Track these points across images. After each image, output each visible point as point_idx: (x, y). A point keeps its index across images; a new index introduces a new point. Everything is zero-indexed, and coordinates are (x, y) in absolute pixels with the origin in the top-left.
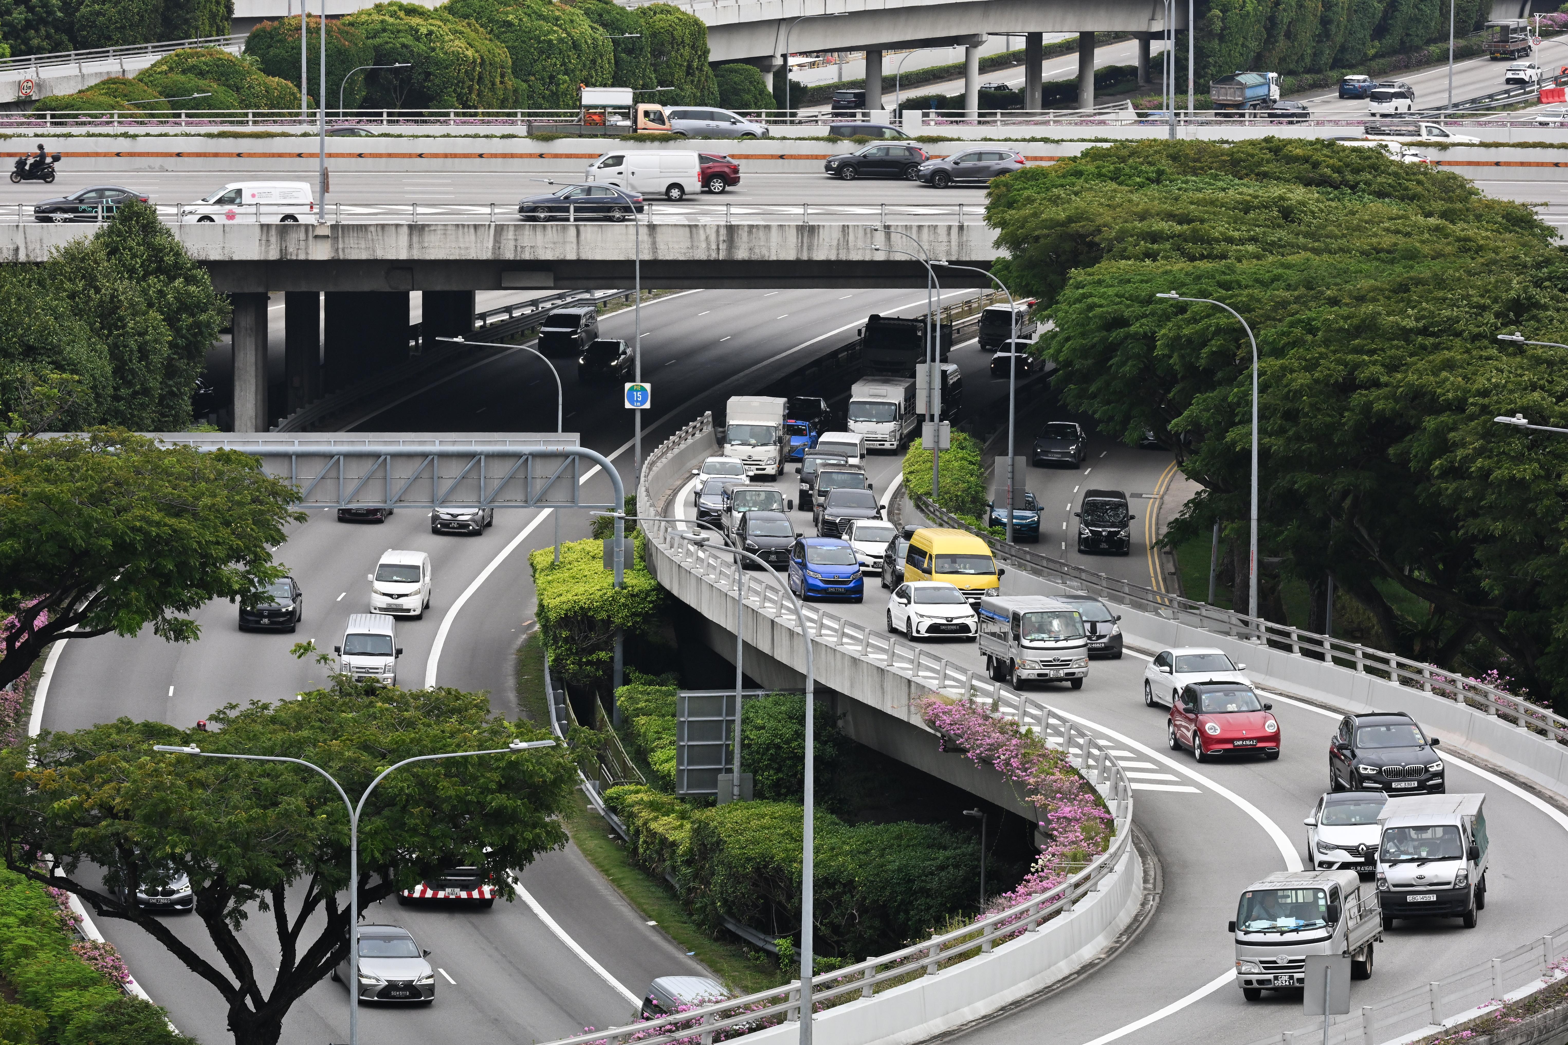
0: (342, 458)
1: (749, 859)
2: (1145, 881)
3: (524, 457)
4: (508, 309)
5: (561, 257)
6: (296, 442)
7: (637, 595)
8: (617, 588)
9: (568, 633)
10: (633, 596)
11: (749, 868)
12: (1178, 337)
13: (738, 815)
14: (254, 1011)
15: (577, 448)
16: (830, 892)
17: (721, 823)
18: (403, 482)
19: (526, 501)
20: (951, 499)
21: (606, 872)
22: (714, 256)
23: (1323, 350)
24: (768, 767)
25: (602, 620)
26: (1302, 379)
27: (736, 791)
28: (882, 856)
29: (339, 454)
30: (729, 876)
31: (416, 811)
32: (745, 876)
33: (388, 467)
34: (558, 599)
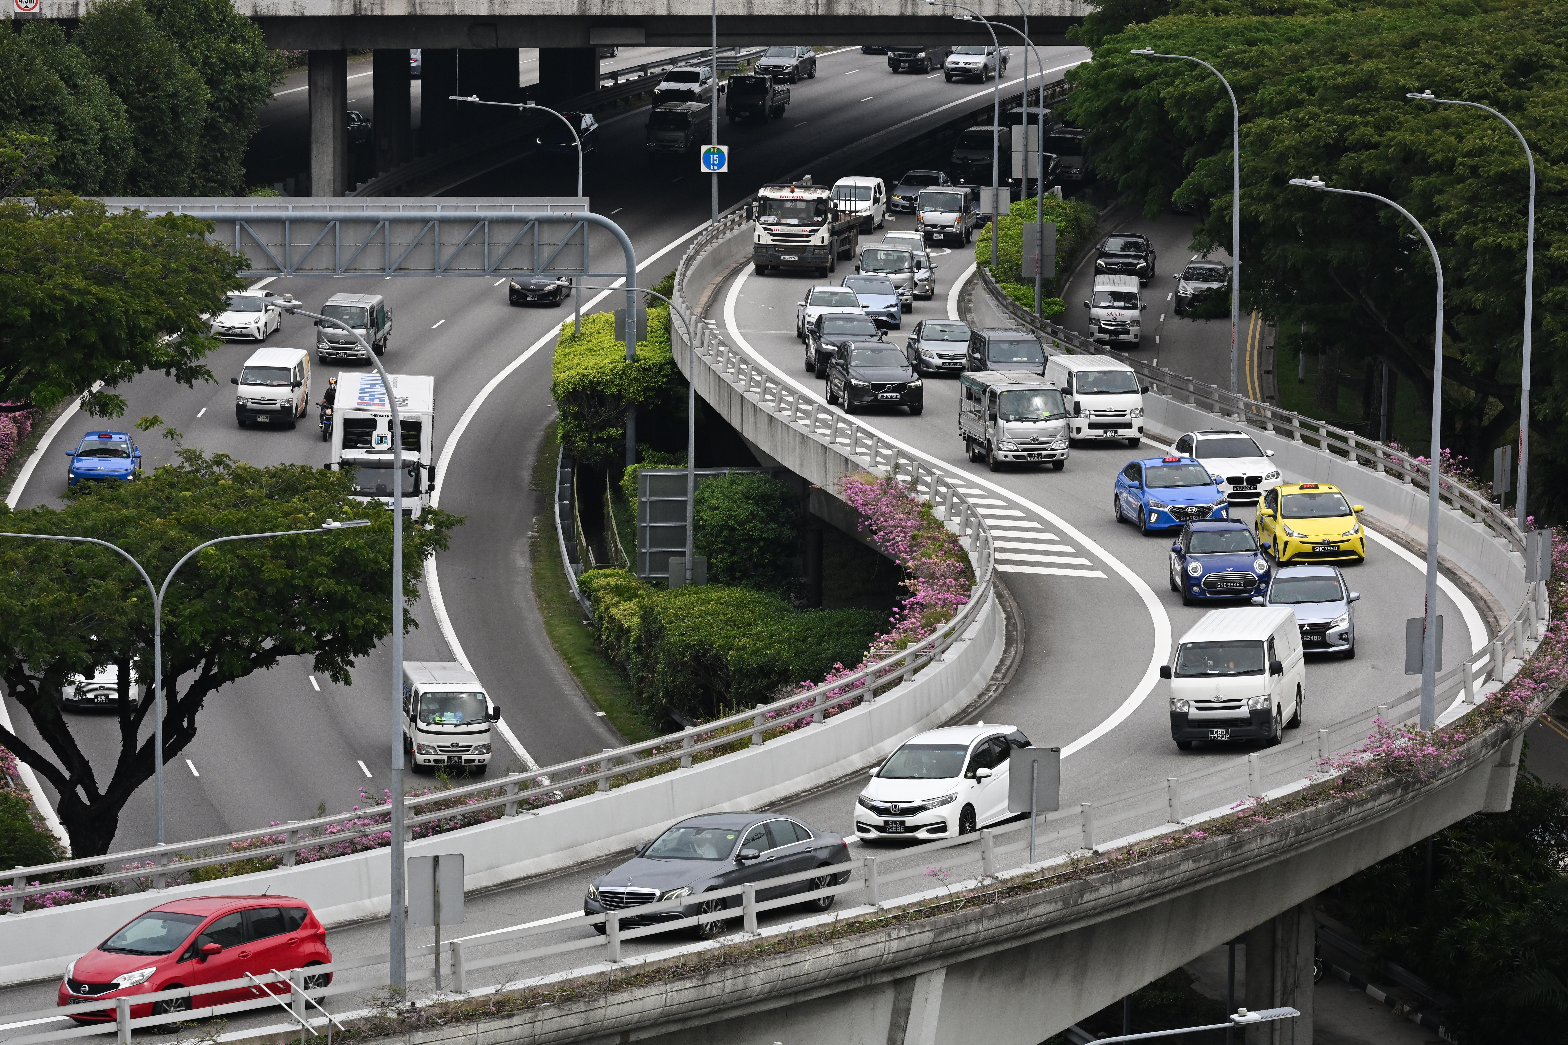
0: (338, 224)
1: (688, 647)
2: (997, 670)
3: (530, 223)
4: (643, 68)
5: (651, 13)
6: (290, 207)
7: (650, 369)
8: (628, 362)
9: (577, 409)
10: (645, 369)
11: (688, 656)
12: (1183, 95)
13: (682, 601)
14: (88, 803)
15: (587, 213)
16: (765, 682)
17: (665, 609)
18: (403, 248)
19: (532, 270)
20: (1011, 268)
21: (568, 660)
22: (812, 11)
23: (1316, 110)
24: (722, 550)
25: (613, 394)
26: (1289, 140)
27: (688, 575)
28: (819, 643)
29: (335, 219)
30: (669, 664)
31: (240, 593)
32: (683, 664)
33: (387, 233)
34: (567, 373)
